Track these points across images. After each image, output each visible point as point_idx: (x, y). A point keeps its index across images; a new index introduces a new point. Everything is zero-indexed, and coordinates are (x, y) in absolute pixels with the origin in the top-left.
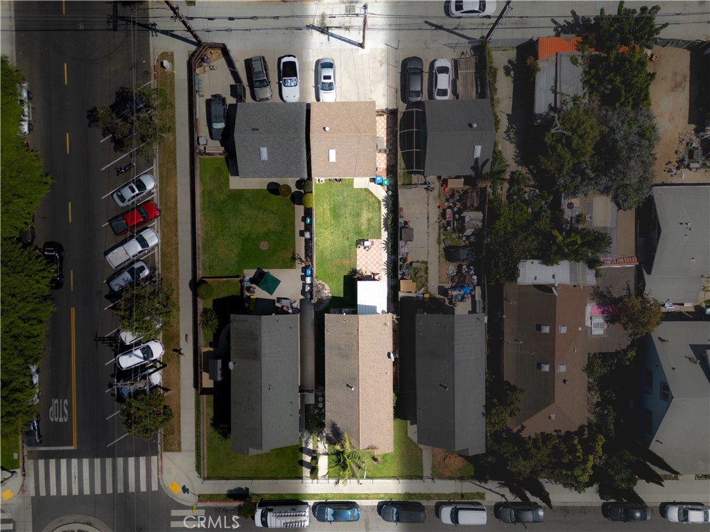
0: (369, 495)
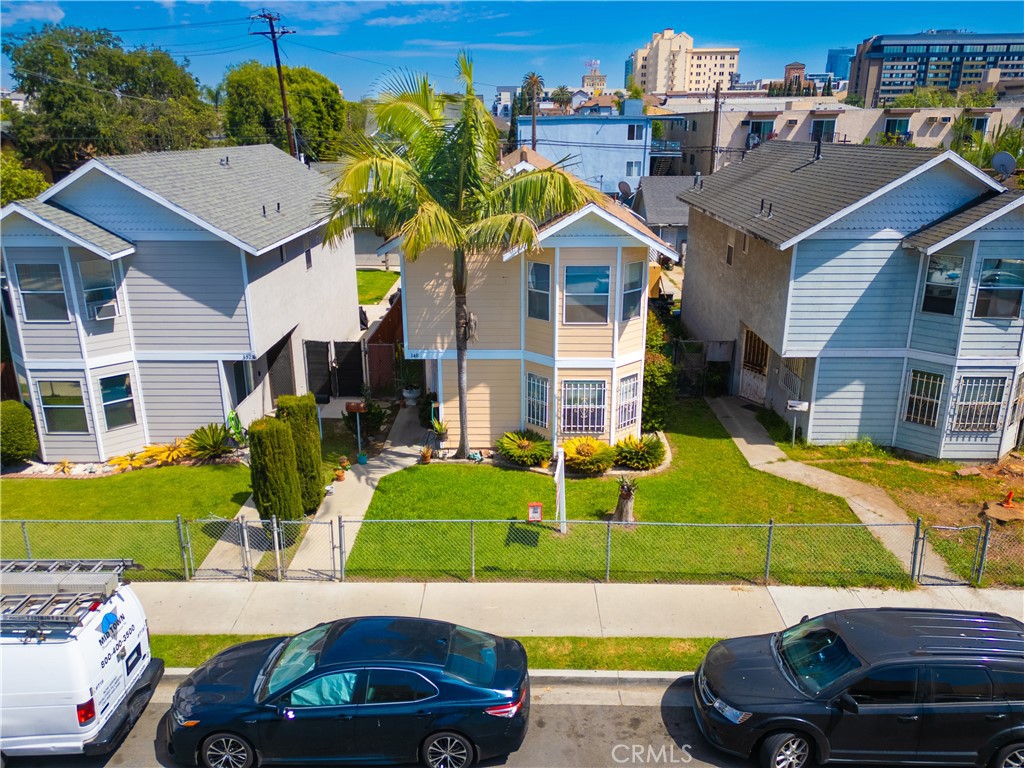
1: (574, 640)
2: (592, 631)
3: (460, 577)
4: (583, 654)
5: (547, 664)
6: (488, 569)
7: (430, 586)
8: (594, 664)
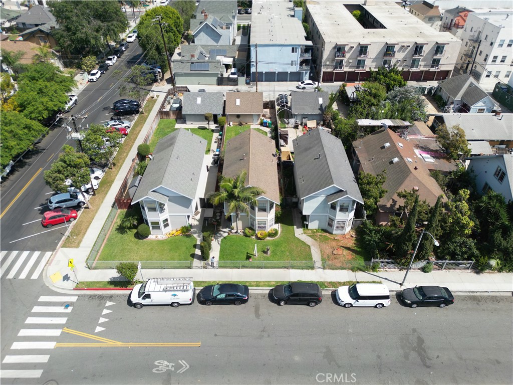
0: (260, 282)
1: (257, 282)
2: (259, 280)
3: (238, 268)
4: (258, 284)
5: (252, 286)
6: (243, 266)
7: (233, 270)
8: (259, 286)
